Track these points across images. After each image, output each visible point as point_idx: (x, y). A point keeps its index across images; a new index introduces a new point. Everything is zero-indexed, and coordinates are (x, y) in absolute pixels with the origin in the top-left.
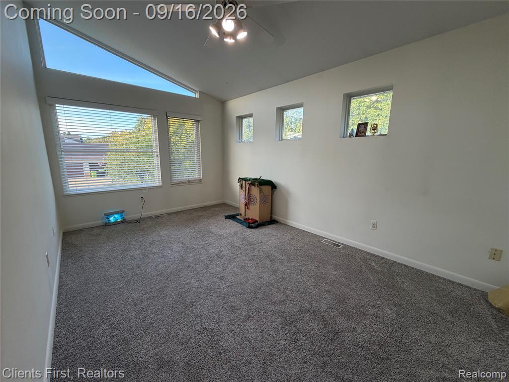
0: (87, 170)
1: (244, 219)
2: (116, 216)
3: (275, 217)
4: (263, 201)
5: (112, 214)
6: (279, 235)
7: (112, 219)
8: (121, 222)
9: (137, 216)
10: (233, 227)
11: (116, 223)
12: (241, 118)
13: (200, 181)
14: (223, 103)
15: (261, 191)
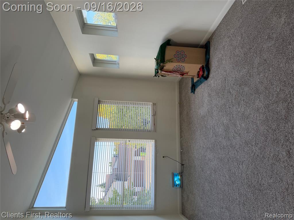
1: (198, 77)
2: (176, 179)
4: (181, 58)
5: (174, 182)
6: (222, 52)
7: (178, 182)
8: (181, 176)
9: (178, 166)
10: (203, 89)
11: (182, 180)
12: (95, 61)
13: (154, 104)
14: (81, 76)
15: (170, 61)
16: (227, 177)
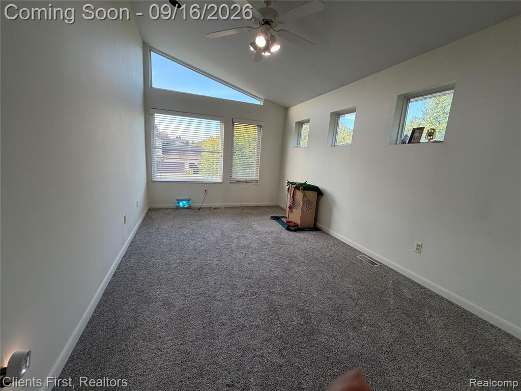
0: (187, 167)
1: (287, 222)
2: (185, 202)
3: (319, 225)
4: (306, 206)
5: (182, 200)
6: (313, 241)
7: (181, 204)
8: (188, 208)
9: (198, 205)
10: (276, 226)
11: (184, 208)
12: (300, 124)
13: (257, 181)
14: (286, 109)
15: (304, 196)
16: (202, 248)
